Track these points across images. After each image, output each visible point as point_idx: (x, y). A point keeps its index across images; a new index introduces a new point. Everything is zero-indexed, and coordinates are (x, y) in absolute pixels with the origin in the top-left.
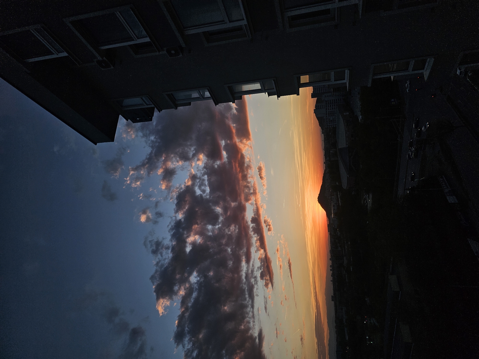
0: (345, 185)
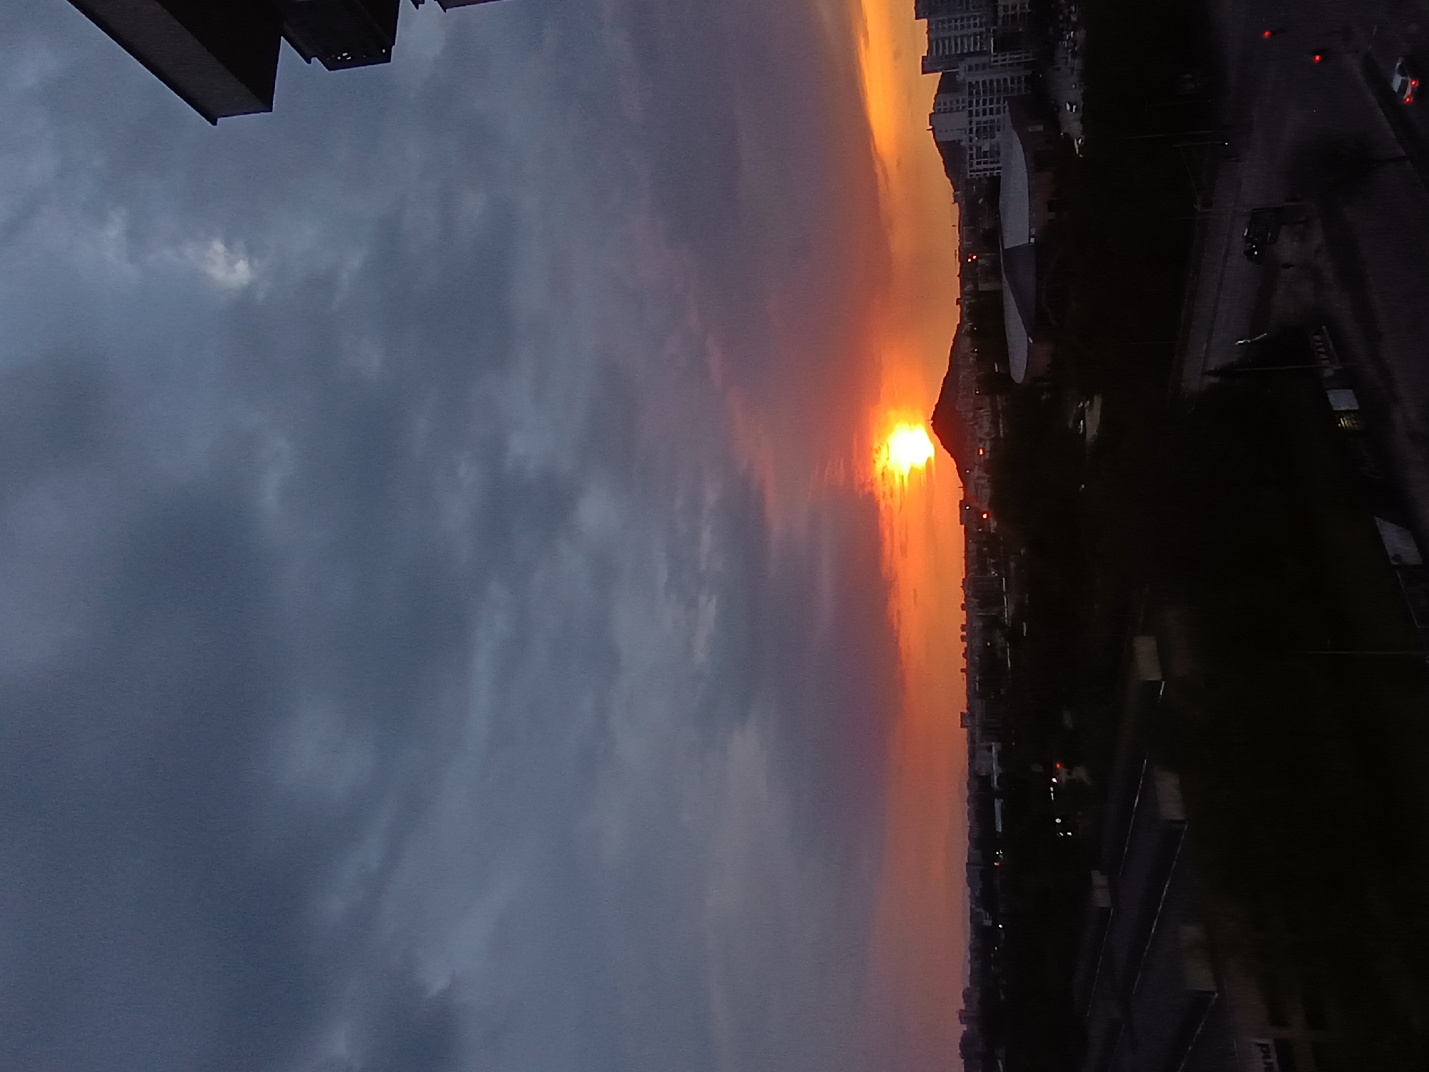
0: (1019, 372)
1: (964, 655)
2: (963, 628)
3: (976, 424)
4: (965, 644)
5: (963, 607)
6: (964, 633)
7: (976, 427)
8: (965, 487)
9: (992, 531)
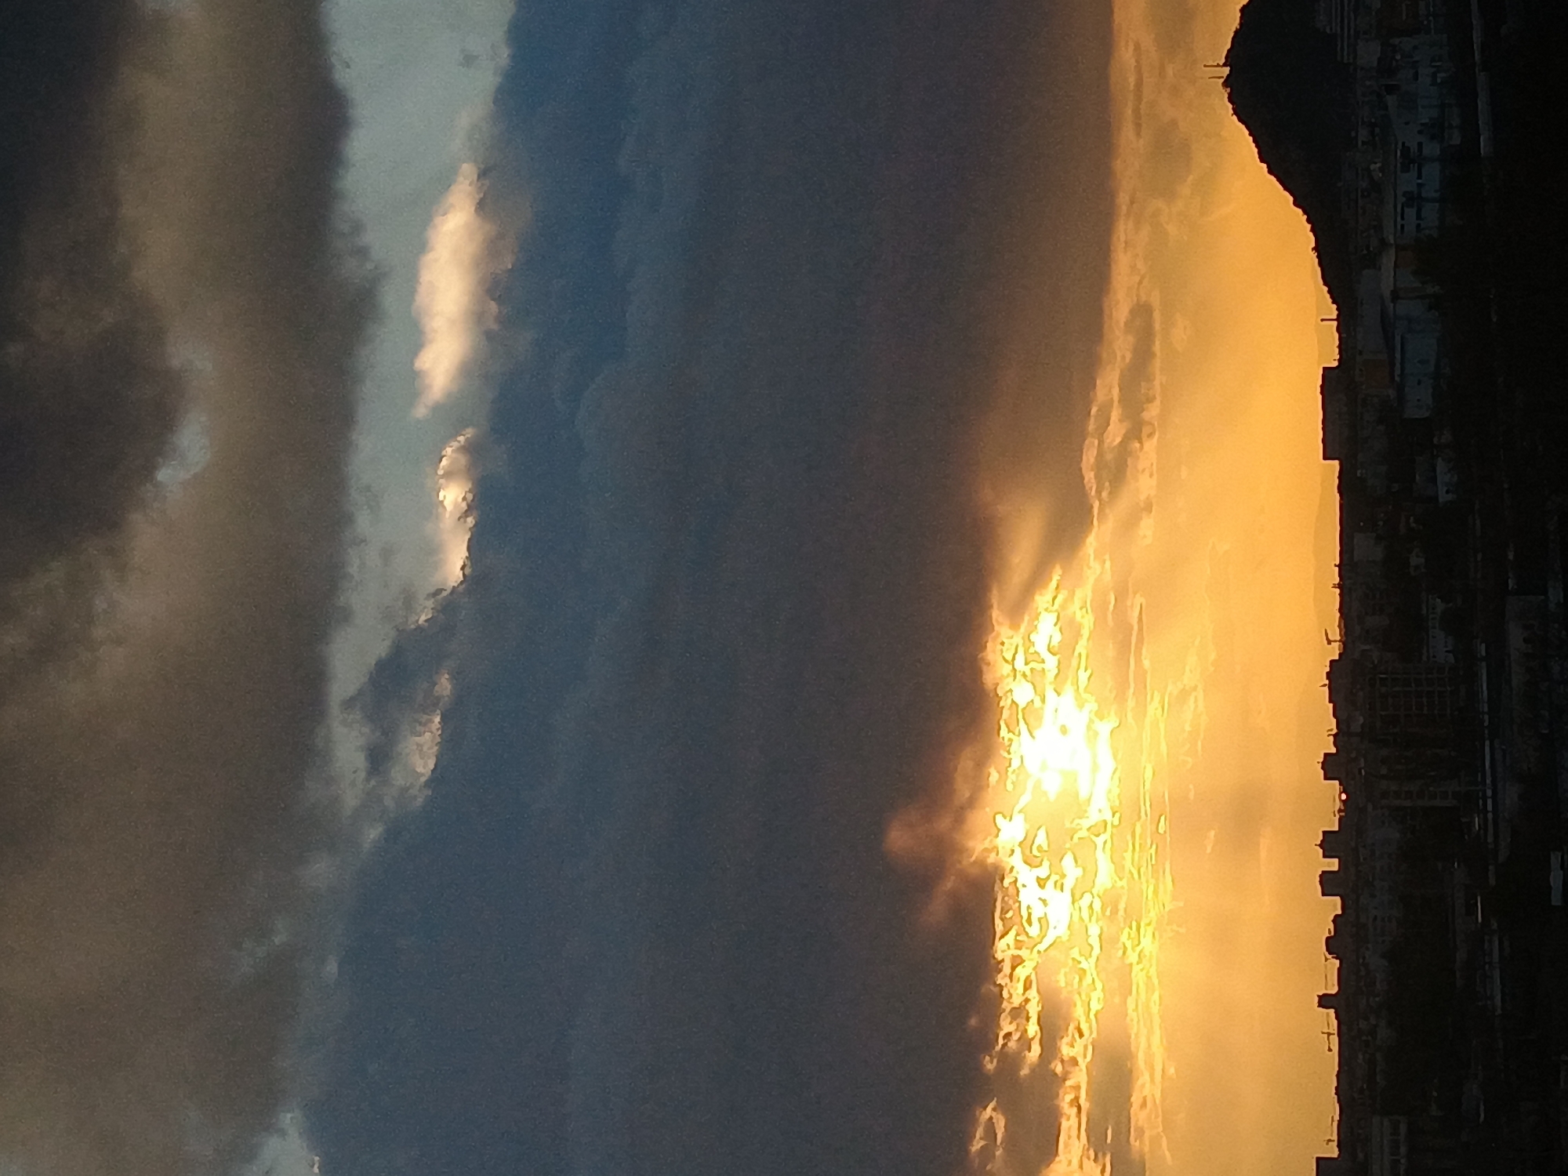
1: (1333, 945)
2: (1329, 844)
3: (1391, 89)
4: (1334, 905)
5: (1331, 767)
6: (1333, 864)
7: (1391, 100)
8: (1346, 324)
9: (1443, 497)
